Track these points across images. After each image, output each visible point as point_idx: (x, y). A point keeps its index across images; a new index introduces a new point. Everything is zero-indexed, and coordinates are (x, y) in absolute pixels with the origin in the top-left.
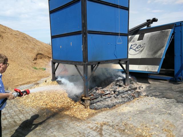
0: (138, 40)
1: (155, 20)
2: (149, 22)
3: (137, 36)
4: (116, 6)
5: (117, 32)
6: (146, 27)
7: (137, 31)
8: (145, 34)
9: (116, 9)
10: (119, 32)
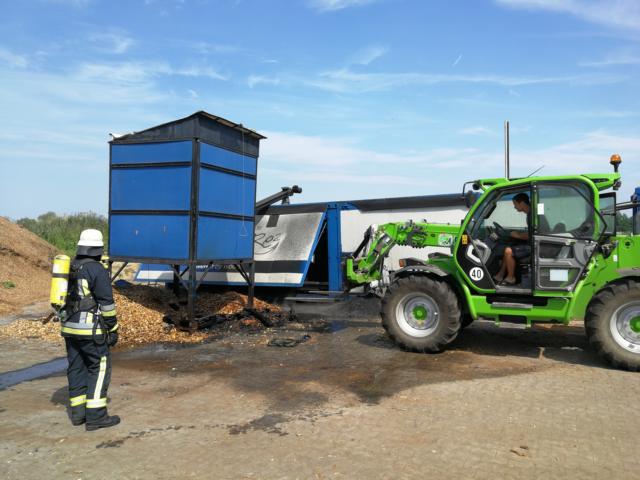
0: (268, 226)
1: (297, 190)
2: (287, 193)
3: (266, 218)
4: (239, 174)
5: (240, 214)
6: (279, 203)
7: (264, 208)
8: (281, 216)
9: (240, 178)
10: (243, 214)
